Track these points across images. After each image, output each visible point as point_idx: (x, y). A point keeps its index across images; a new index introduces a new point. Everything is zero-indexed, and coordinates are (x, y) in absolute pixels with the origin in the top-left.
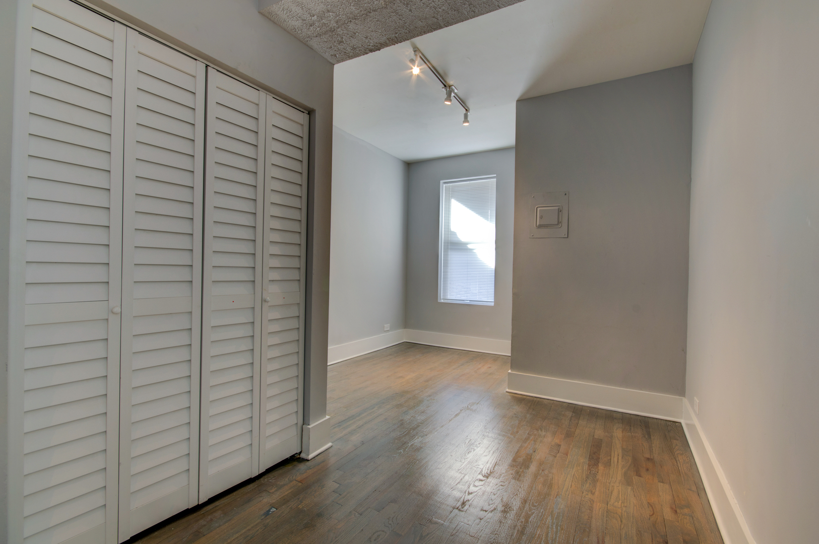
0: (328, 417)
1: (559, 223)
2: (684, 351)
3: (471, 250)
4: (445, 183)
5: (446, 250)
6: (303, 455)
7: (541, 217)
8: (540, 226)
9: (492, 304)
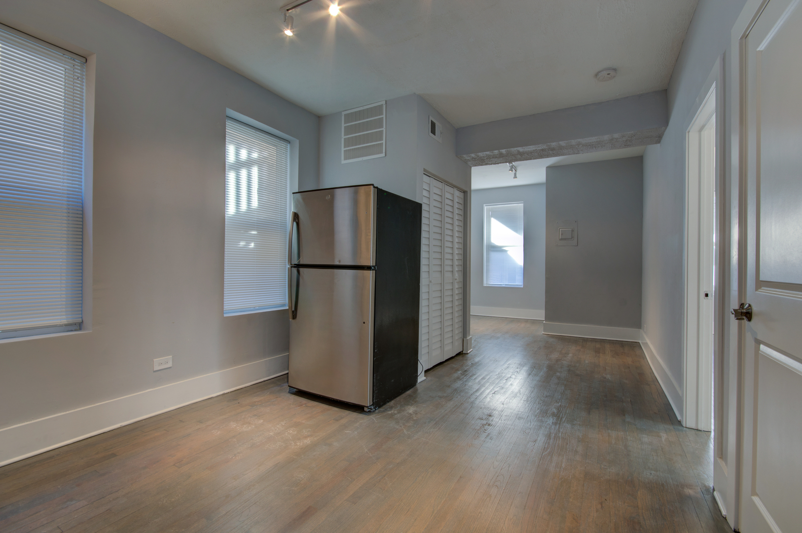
0: (471, 337)
1: (572, 237)
2: (640, 305)
3: (506, 251)
4: (486, 206)
5: (488, 250)
6: (464, 352)
7: (562, 234)
8: (561, 239)
9: (522, 286)
